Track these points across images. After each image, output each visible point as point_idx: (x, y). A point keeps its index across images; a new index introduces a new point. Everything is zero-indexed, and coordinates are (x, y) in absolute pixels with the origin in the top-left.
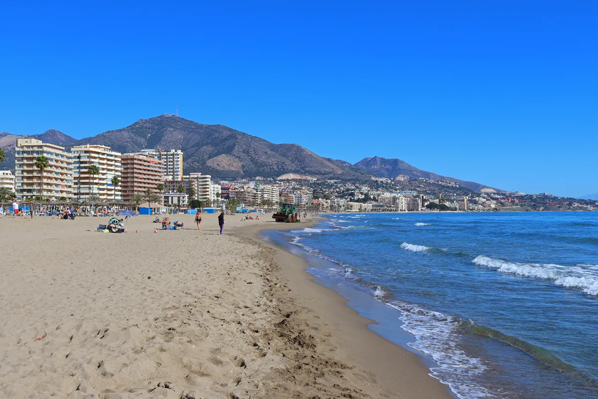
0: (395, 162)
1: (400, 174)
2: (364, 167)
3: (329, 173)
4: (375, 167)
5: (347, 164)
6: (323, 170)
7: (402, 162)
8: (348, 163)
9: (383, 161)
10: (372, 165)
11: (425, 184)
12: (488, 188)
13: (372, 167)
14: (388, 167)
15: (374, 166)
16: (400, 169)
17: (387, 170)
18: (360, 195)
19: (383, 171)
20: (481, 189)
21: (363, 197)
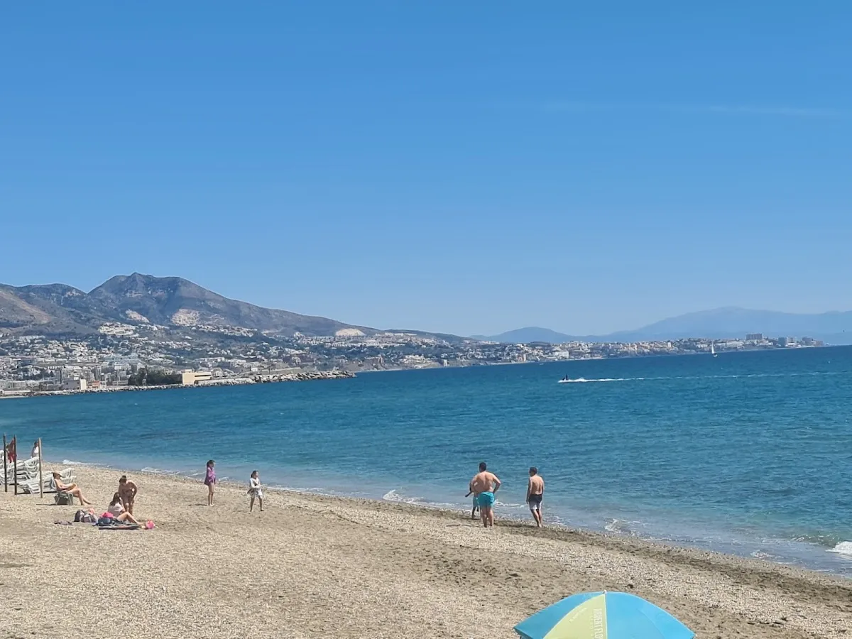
0: (173, 284)
1: (180, 307)
2: (112, 296)
3: (24, 323)
4: (134, 296)
5: (74, 293)
6: (14, 318)
7: (187, 283)
8: (77, 291)
9: (150, 282)
10: (127, 292)
11: (194, 334)
12: (348, 327)
13: (128, 295)
14: (160, 293)
15: (131, 293)
16: (181, 298)
17: (158, 300)
18: (35, 371)
19: (149, 303)
20: (338, 330)
21: (39, 372)
